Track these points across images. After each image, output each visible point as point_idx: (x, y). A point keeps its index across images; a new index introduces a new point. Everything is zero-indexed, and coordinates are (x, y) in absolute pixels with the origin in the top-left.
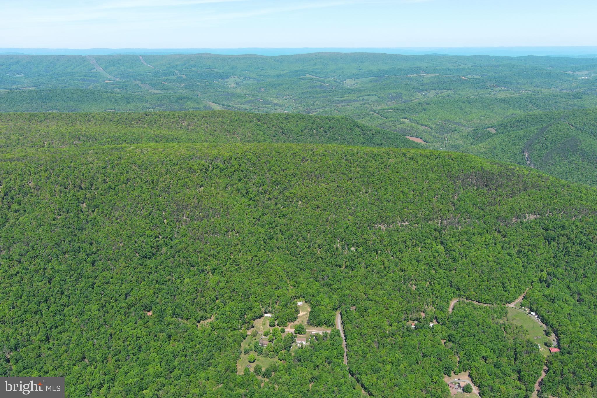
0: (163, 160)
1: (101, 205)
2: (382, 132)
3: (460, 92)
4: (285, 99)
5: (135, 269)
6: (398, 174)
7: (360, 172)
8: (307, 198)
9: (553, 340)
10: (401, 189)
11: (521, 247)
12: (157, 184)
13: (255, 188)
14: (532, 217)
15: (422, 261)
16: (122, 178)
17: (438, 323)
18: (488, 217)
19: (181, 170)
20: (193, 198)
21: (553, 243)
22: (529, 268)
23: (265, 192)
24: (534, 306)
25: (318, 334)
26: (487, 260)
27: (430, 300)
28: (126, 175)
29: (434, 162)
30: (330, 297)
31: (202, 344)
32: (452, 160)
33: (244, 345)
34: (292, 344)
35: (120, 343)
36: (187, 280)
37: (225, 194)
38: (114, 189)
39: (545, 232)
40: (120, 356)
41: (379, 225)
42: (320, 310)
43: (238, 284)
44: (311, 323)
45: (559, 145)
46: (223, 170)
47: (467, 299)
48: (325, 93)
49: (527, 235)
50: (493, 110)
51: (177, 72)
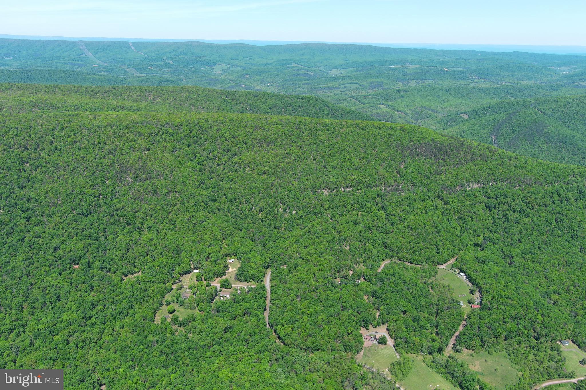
0: (113, 124)
1: (44, 165)
2: (351, 113)
3: (441, 82)
4: (269, 86)
5: (69, 225)
7: (310, 141)
8: (255, 164)
9: (477, 298)
10: (348, 157)
11: (461, 214)
12: (104, 147)
13: (204, 154)
14: (476, 186)
15: (360, 223)
16: (70, 140)
17: (366, 280)
18: (432, 186)
19: (129, 134)
20: (138, 160)
21: (494, 210)
22: (466, 233)
23: (215, 158)
24: (464, 267)
25: (243, 288)
26: (424, 224)
27: (361, 260)
28: (73, 136)
29: (385, 133)
30: (262, 255)
31: (123, 294)
32: (403, 131)
33: (168, 298)
34: (216, 297)
35: (39, 291)
36: (120, 237)
37: (171, 157)
38: (60, 150)
39: (486, 200)
40: (36, 304)
41: (323, 190)
42: (249, 266)
43: (171, 241)
44: (238, 279)
45: (526, 130)
46: (172, 135)
47: (399, 260)
48: (308, 80)
49: (468, 202)
50: (470, 99)
51: (165, 58)
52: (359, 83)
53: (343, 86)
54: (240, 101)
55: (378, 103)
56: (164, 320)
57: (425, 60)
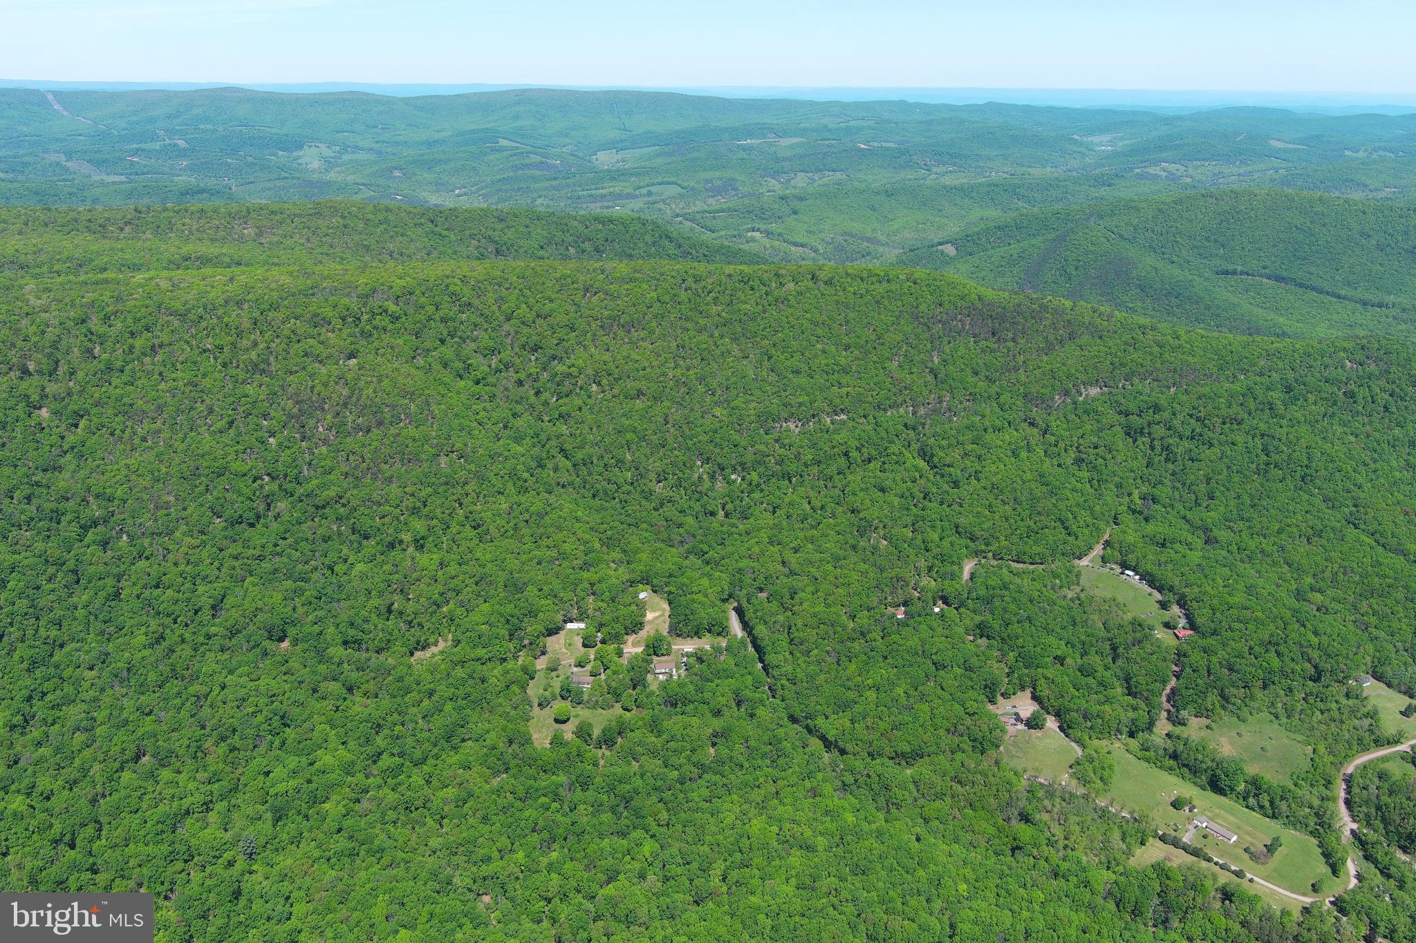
0: (240, 297)
1: (94, 410)
2: (724, 251)
3: (861, 176)
4: (459, 196)
5: (221, 550)
6: (808, 316)
7: (723, 315)
8: (610, 375)
9: (1179, 616)
11: (1080, 452)
12: (235, 355)
13: (481, 359)
14: (1094, 391)
15: (891, 489)
16: (139, 343)
17: (950, 605)
18: (1006, 397)
19: (292, 321)
20: (337, 383)
21: (1140, 440)
23: (507, 368)
24: (1131, 559)
25: (701, 650)
26: (1022, 479)
27: (922, 564)
28: (146, 335)
29: (880, 289)
30: (709, 576)
31: (437, 695)
32: (915, 283)
33: (534, 690)
34: (647, 677)
36: (360, 567)
37: (413, 371)
38: (122, 371)
39: (1123, 419)
40: (236, 740)
41: (784, 425)
42: (694, 601)
43: (489, 565)
44: (676, 631)
45: (1093, 273)
46: (398, 318)
47: (994, 557)
48: (555, 179)
49: (1088, 427)
50: (940, 210)
51: (162, 133)
52: (679, 182)
53: (644, 191)
54: (467, 233)
55: (745, 227)
56: (557, 741)
57: (808, 125)
